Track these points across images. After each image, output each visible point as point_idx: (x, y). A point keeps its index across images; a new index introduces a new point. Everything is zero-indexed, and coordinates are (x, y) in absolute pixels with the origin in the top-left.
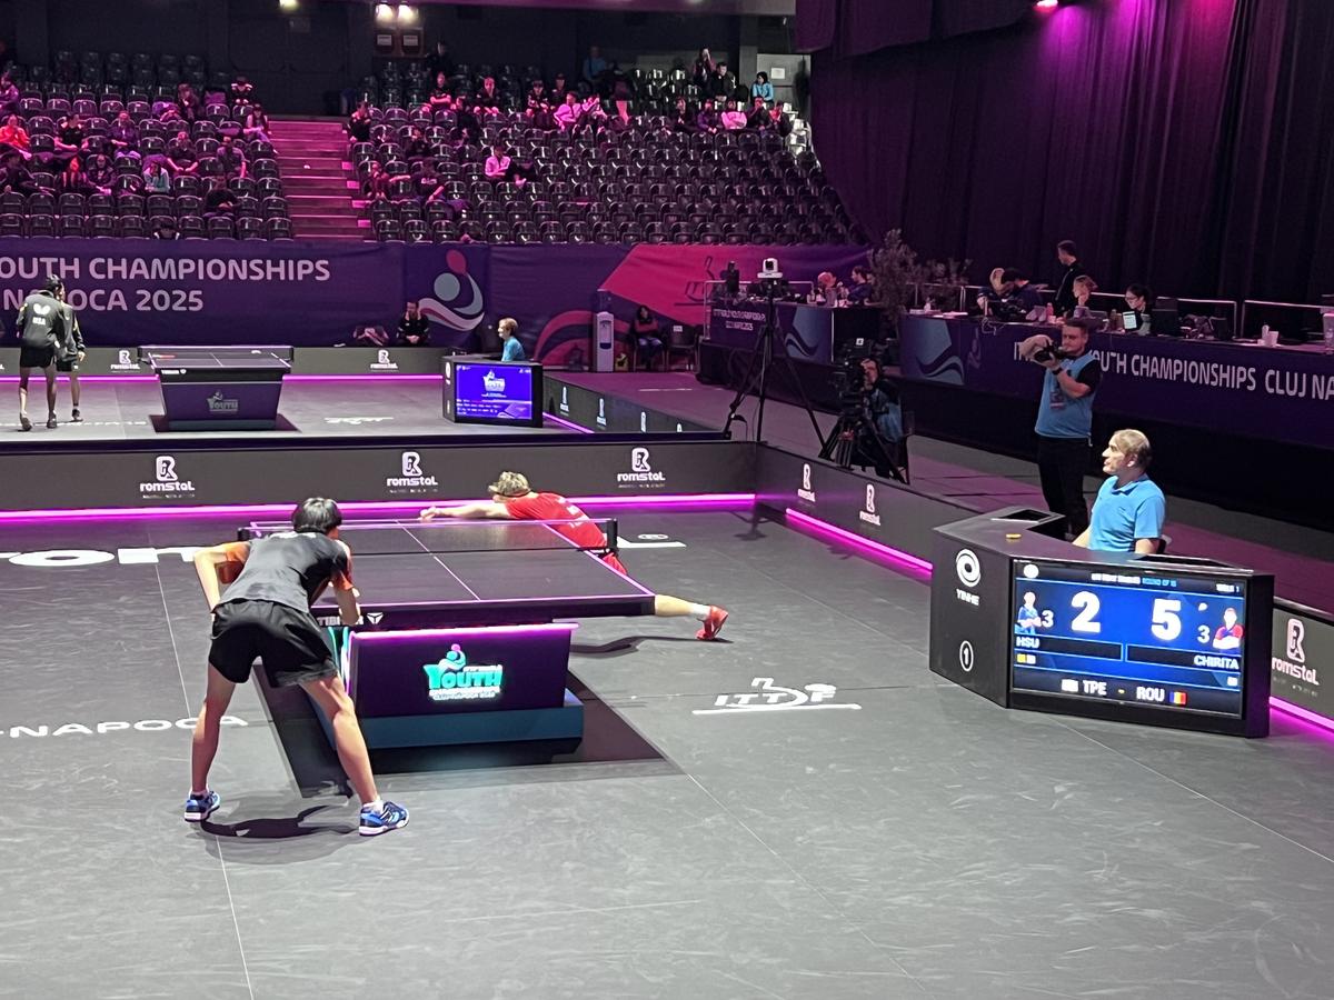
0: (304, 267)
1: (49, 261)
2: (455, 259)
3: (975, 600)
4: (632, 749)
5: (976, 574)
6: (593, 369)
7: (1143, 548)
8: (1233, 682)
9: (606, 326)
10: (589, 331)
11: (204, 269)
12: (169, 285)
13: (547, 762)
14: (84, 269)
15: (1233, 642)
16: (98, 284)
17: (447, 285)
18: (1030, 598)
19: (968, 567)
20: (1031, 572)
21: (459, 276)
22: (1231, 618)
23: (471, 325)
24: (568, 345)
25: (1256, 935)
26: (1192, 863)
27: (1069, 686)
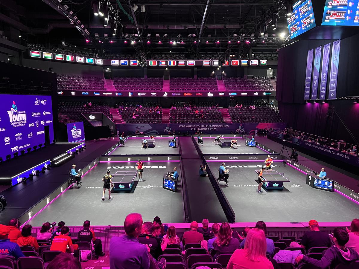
0: (226, 126)
1: (202, 126)
2: (241, 125)
3: (311, 180)
4: (287, 191)
5: (311, 178)
6: (255, 136)
7: (324, 177)
8: (331, 188)
9: (256, 131)
10: (255, 132)
11: (217, 126)
12: (213, 128)
13: (282, 191)
14: (206, 126)
15: (331, 185)
16: (207, 128)
17: (240, 127)
18: (315, 181)
19: (310, 177)
20: (315, 179)
21: (242, 127)
22: (331, 184)
23: (242, 131)
24: (252, 133)
25: (334, 208)
26: (329, 202)
27: (318, 187)
